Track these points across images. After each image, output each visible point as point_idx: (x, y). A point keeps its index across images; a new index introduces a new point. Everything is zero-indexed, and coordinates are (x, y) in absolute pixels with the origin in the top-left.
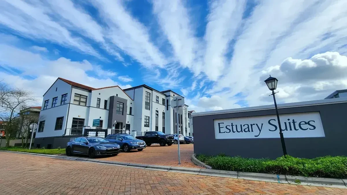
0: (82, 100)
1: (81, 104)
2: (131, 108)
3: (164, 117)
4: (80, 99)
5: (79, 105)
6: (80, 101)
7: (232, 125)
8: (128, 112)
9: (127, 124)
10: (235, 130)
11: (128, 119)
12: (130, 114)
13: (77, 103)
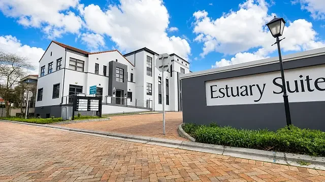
0: (78, 65)
1: (78, 69)
2: (132, 74)
3: (167, 85)
4: (76, 64)
5: (76, 70)
6: (76, 67)
7: (227, 88)
8: (129, 79)
9: (128, 92)
10: (230, 94)
11: (130, 87)
12: (132, 81)
13: (74, 68)
